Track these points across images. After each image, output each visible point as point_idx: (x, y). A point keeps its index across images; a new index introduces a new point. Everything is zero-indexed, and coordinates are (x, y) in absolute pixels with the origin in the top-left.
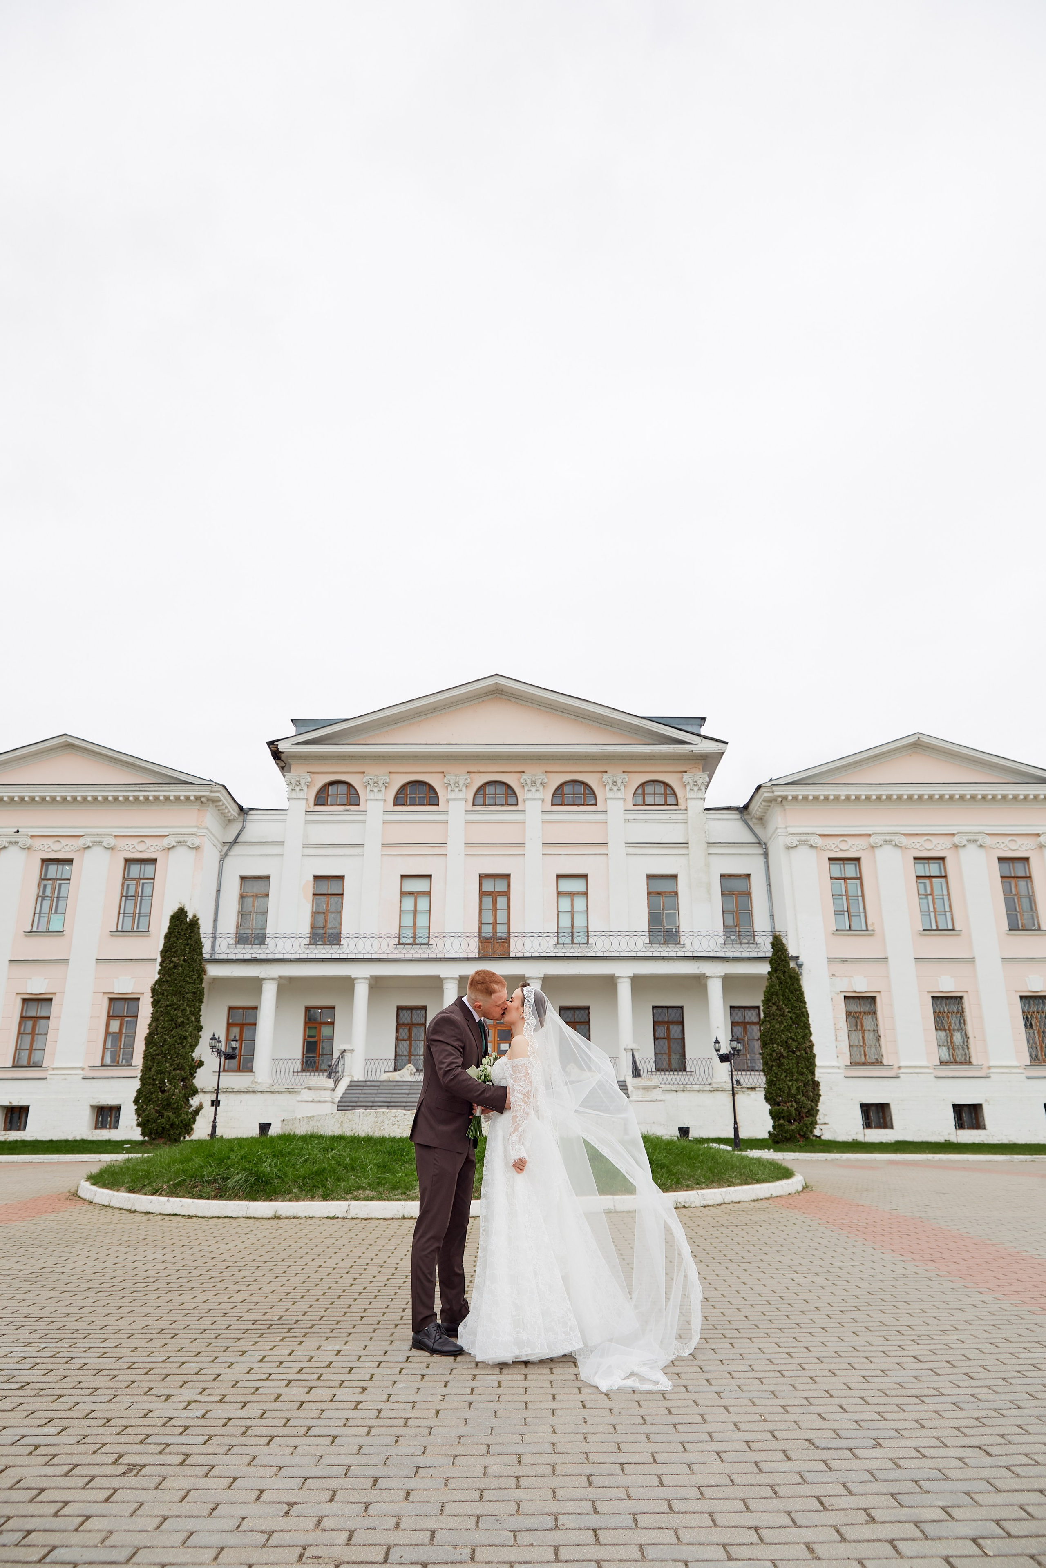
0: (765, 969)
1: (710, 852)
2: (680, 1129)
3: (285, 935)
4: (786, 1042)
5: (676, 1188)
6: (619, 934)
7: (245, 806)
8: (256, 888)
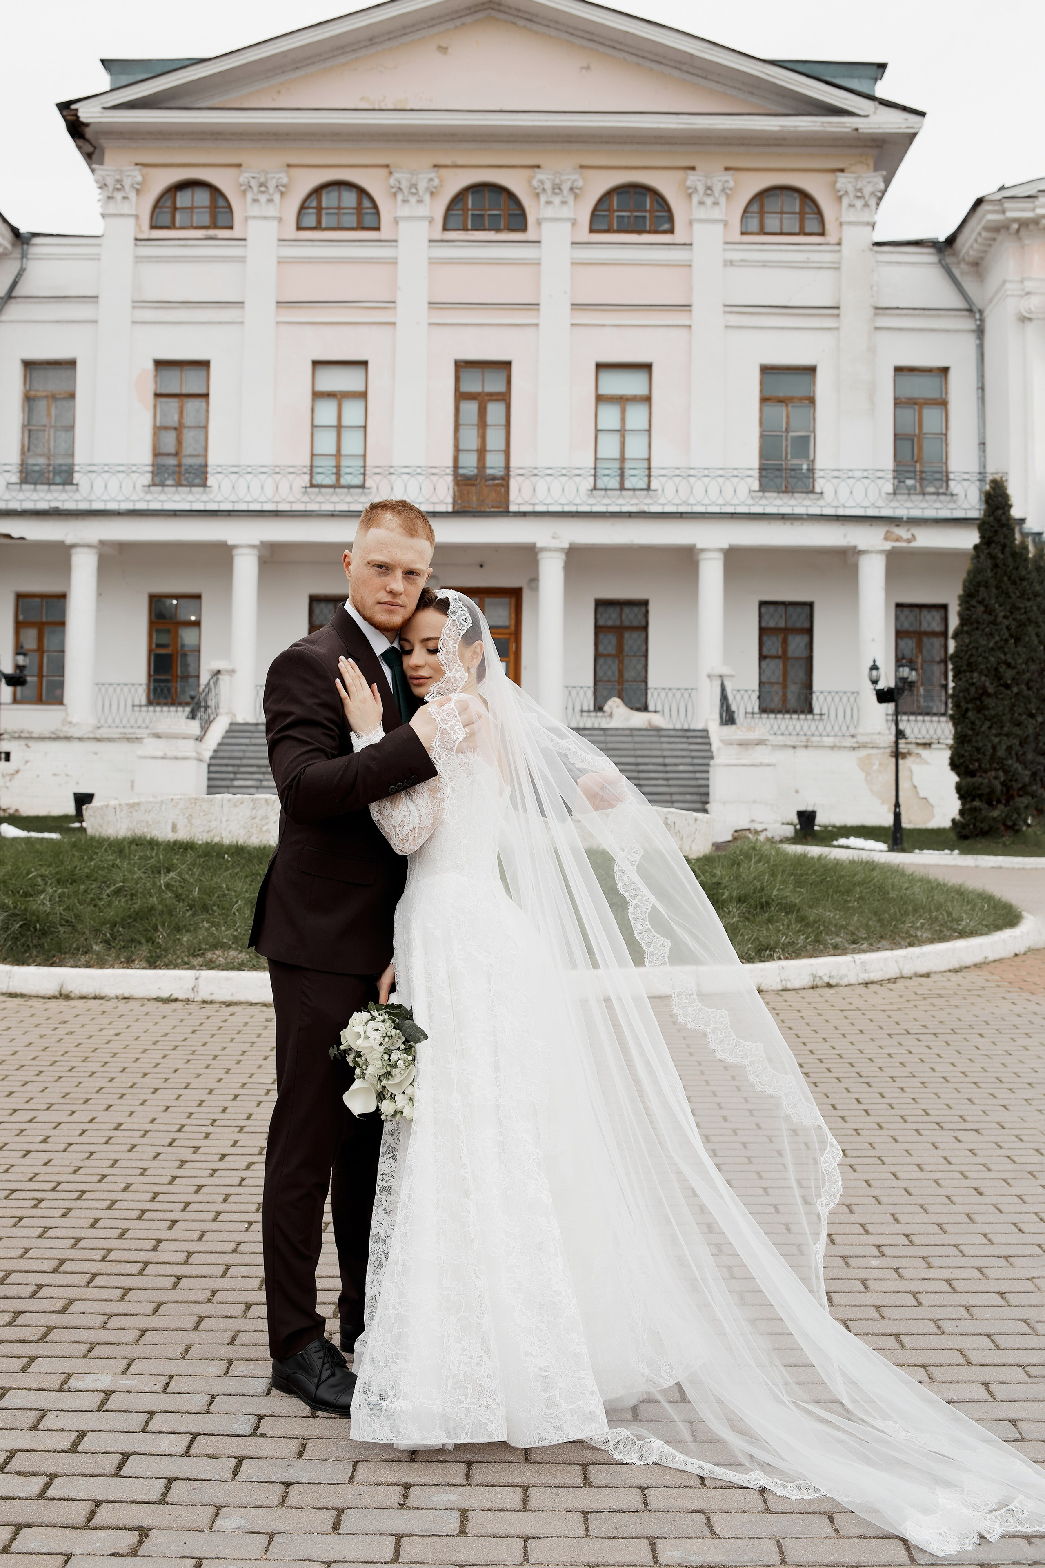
0: (969, 539)
1: (878, 325)
2: (801, 814)
3: (106, 468)
4: (996, 669)
5: (814, 950)
6: (706, 472)
7: (23, 230)
8: (52, 383)
